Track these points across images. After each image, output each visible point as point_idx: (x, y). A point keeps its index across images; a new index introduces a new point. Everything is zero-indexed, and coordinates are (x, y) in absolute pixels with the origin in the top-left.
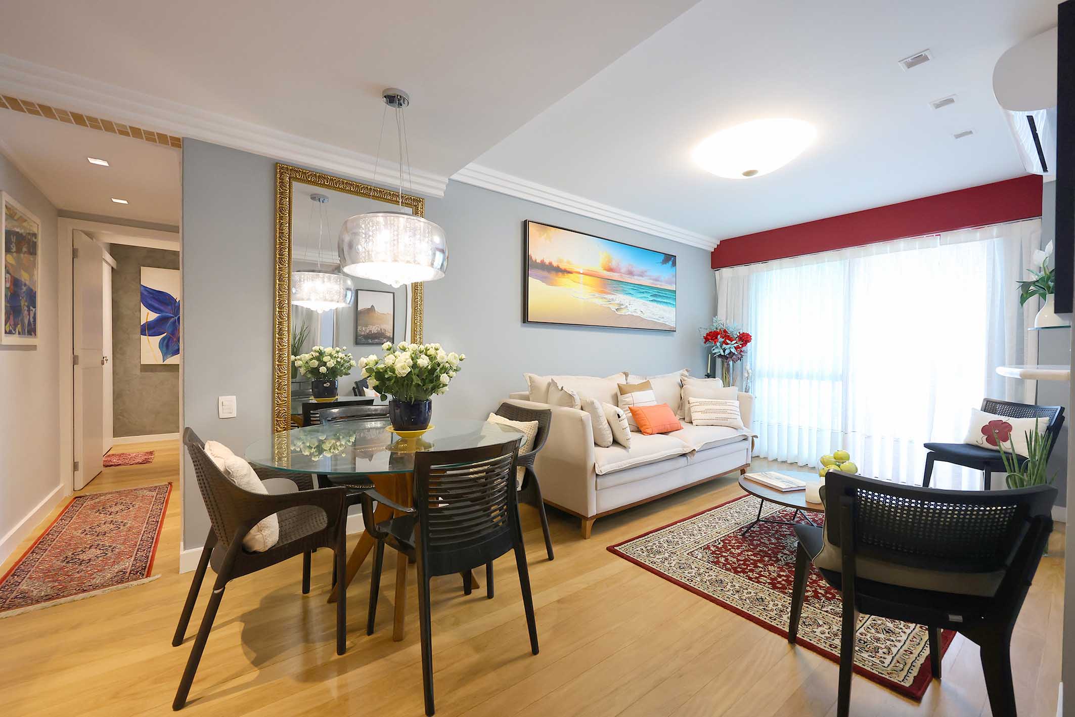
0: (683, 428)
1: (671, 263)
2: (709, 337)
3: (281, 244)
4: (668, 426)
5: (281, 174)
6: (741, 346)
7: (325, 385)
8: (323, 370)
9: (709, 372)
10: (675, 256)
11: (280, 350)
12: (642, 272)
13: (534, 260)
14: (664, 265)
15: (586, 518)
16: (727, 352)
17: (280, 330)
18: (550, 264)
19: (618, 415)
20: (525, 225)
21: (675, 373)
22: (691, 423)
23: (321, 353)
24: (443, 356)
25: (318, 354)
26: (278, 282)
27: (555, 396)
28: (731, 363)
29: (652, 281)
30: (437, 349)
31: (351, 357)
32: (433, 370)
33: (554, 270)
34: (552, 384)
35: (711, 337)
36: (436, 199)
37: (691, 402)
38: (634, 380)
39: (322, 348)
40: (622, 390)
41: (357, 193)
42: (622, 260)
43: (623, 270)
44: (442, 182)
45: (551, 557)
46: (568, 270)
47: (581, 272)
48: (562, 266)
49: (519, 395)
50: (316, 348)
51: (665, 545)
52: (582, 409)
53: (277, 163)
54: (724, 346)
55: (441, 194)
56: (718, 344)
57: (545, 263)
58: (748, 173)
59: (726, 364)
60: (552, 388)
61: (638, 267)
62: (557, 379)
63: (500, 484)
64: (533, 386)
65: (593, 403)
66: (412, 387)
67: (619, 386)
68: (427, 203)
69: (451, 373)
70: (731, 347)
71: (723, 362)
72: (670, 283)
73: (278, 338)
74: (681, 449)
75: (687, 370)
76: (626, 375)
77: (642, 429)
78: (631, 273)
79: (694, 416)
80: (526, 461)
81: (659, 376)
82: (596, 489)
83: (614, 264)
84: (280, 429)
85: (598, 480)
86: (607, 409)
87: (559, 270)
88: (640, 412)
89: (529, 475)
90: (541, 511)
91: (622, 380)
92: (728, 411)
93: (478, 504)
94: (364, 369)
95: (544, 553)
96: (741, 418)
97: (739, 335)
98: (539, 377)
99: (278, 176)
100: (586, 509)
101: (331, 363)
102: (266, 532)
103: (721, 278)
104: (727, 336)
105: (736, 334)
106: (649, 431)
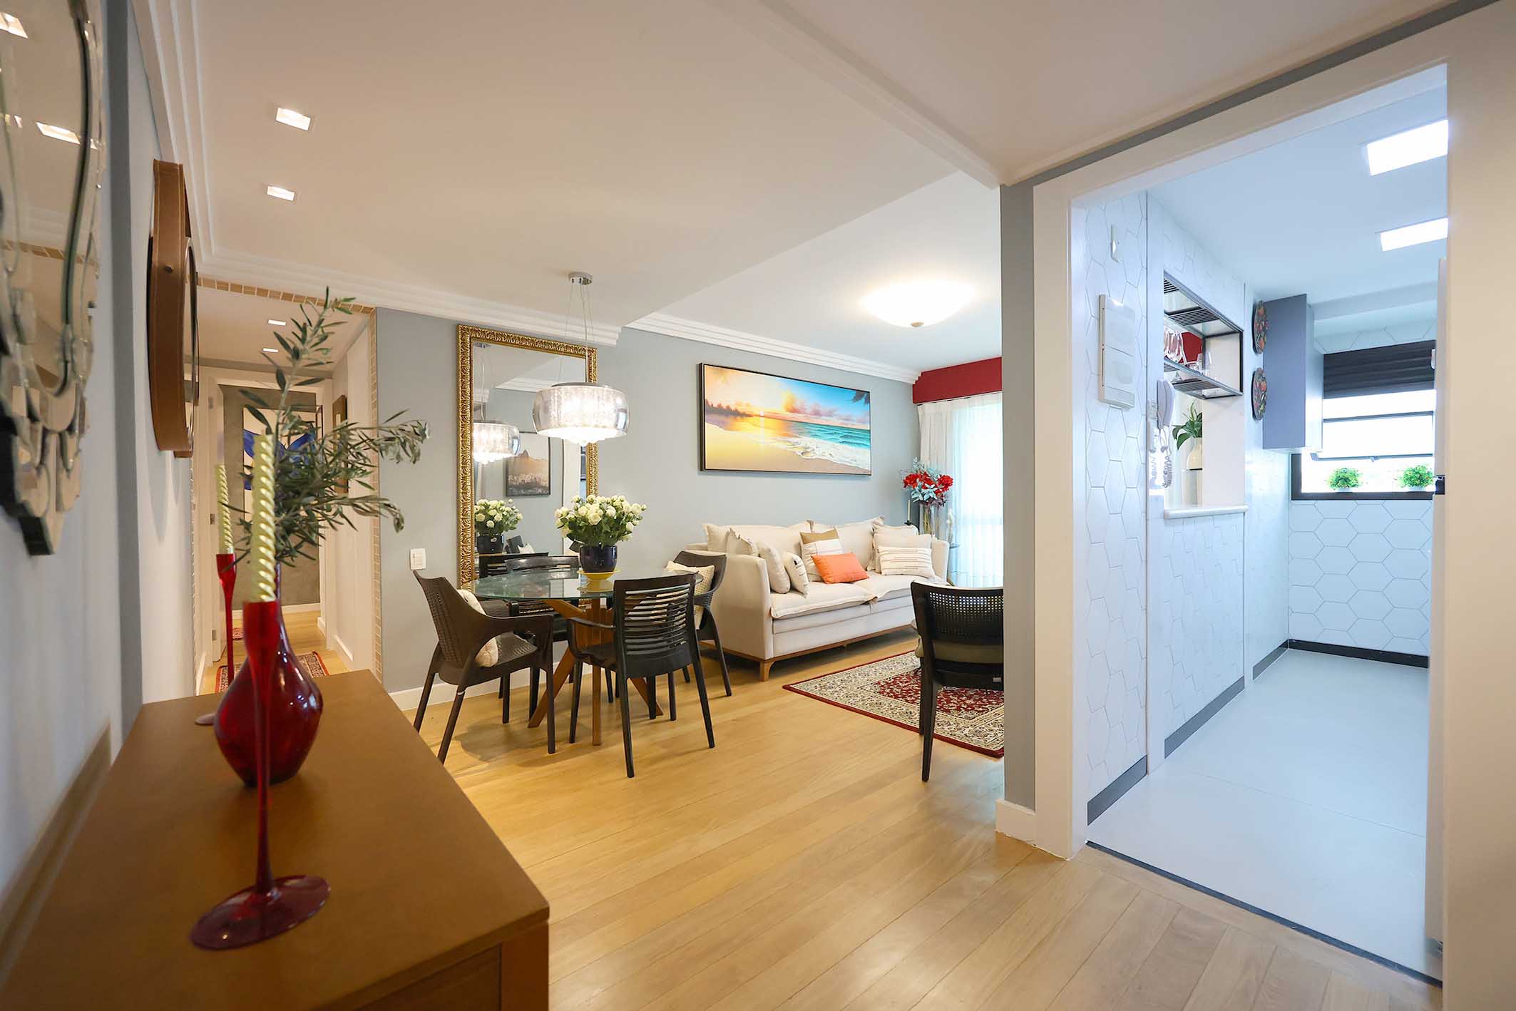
0: (868, 578)
1: (863, 400)
2: (908, 481)
3: (463, 401)
4: (852, 575)
5: (463, 335)
6: (941, 490)
7: (492, 540)
8: (490, 524)
9: (909, 519)
10: (869, 392)
11: (464, 504)
12: (830, 412)
13: (710, 404)
14: (857, 402)
15: (764, 661)
16: (926, 497)
17: (464, 484)
18: (728, 407)
19: (795, 562)
20: (700, 368)
21: (867, 521)
22: (881, 573)
23: (487, 507)
24: (628, 507)
25: (483, 508)
26: (461, 439)
27: (732, 545)
28: (932, 509)
29: (841, 421)
30: (622, 501)
31: (516, 510)
32: (619, 519)
33: (731, 415)
34: (730, 533)
35: (911, 480)
36: (609, 348)
37: (880, 551)
38: (819, 529)
39: (487, 501)
40: (805, 539)
41: (533, 348)
42: (807, 399)
43: (809, 410)
44: (615, 332)
45: (729, 694)
46: (747, 413)
47: (762, 415)
48: (741, 409)
49: (697, 546)
50: (482, 501)
51: (839, 683)
52: (759, 556)
53: (458, 325)
54: (923, 490)
55: (614, 343)
56: (917, 488)
57: (722, 408)
58: (916, 325)
59: (926, 510)
60: (730, 538)
61: (825, 406)
62: (735, 528)
63: (680, 620)
64: (711, 536)
65: (770, 550)
66: (602, 534)
67: (801, 535)
68: (599, 352)
69: (635, 521)
70: (930, 492)
71: (924, 508)
72: (864, 422)
73: (463, 493)
74: (863, 597)
75: (881, 518)
76: (811, 523)
77: (824, 578)
78: (817, 413)
79: (883, 565)
80: (703, 600)
81: (849, 525)
82: (773, 633)
83: (798, 405)
84: (465, 581)
85: (775, 624)
86: (785, 556)
87: (737, 414)
88: (822, 561)
89: (707, 617)
90: (721, 661)
91: (806, 529)
92: (919, 560)
93: (661, 636)
94: (559, 520)
95: (724, 692)
96: (933, 567)
97: (939, 477)
98: (718, 527)
99: (460, 337)
100: (763, 652)
101: (498, 517)
102: (491, 651)
103: (924, 414)
104: (927, 479)
105: (936, 477)
106: (830, 579)
